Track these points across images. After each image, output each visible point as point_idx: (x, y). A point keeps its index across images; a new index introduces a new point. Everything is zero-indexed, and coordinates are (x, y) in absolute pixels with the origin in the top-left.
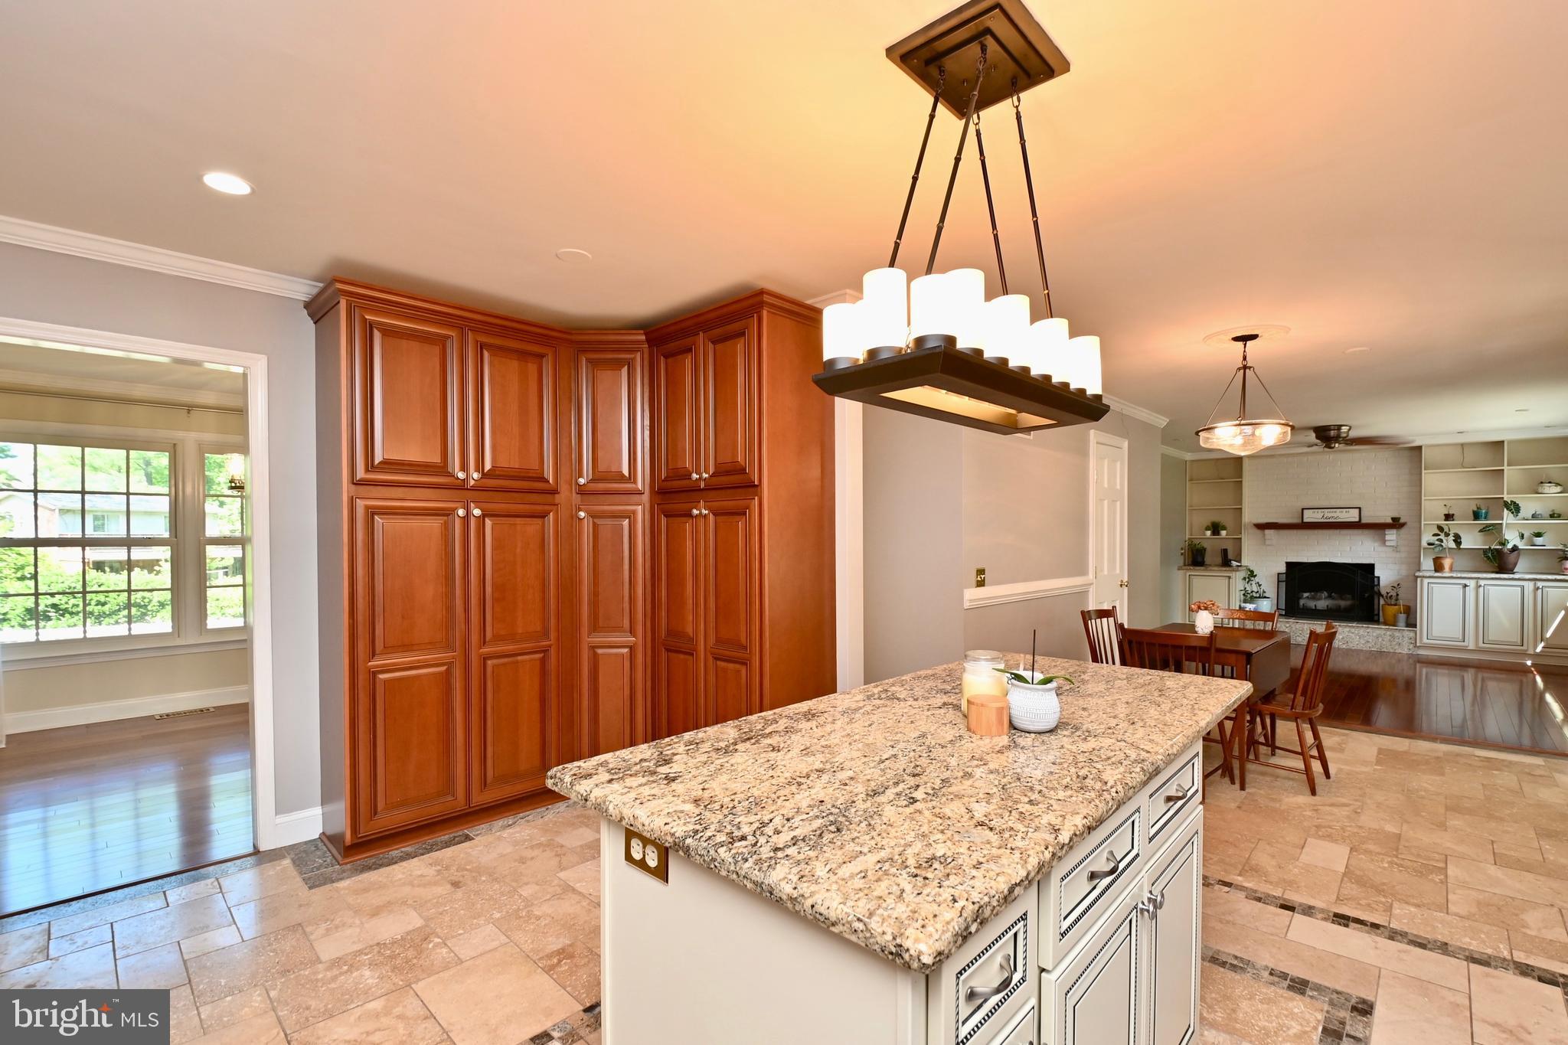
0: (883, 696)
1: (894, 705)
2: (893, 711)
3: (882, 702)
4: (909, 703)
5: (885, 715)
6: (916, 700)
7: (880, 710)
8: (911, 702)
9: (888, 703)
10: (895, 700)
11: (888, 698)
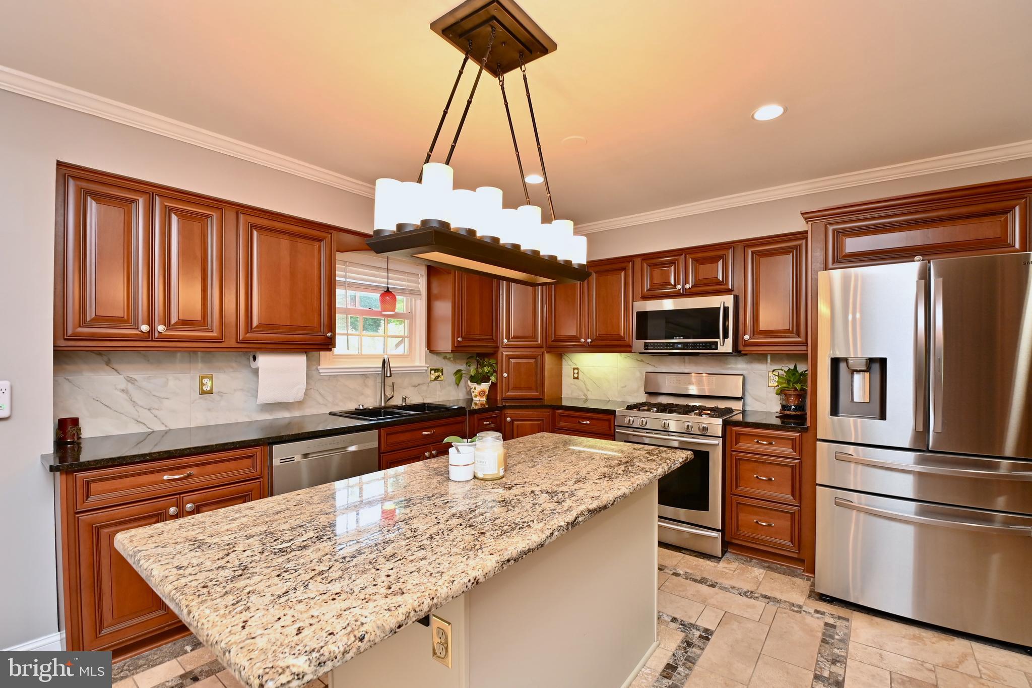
0: (560, 496)
1: (551, 486)
2: (551, 481)
3: (561, 489)
4: (539, 489)
5: (557, 478)
6: (533, 492)
7: (561, 481)
8: (537, 490)
9: (555, 488)
10: (550, 491)
11: (555, 493)
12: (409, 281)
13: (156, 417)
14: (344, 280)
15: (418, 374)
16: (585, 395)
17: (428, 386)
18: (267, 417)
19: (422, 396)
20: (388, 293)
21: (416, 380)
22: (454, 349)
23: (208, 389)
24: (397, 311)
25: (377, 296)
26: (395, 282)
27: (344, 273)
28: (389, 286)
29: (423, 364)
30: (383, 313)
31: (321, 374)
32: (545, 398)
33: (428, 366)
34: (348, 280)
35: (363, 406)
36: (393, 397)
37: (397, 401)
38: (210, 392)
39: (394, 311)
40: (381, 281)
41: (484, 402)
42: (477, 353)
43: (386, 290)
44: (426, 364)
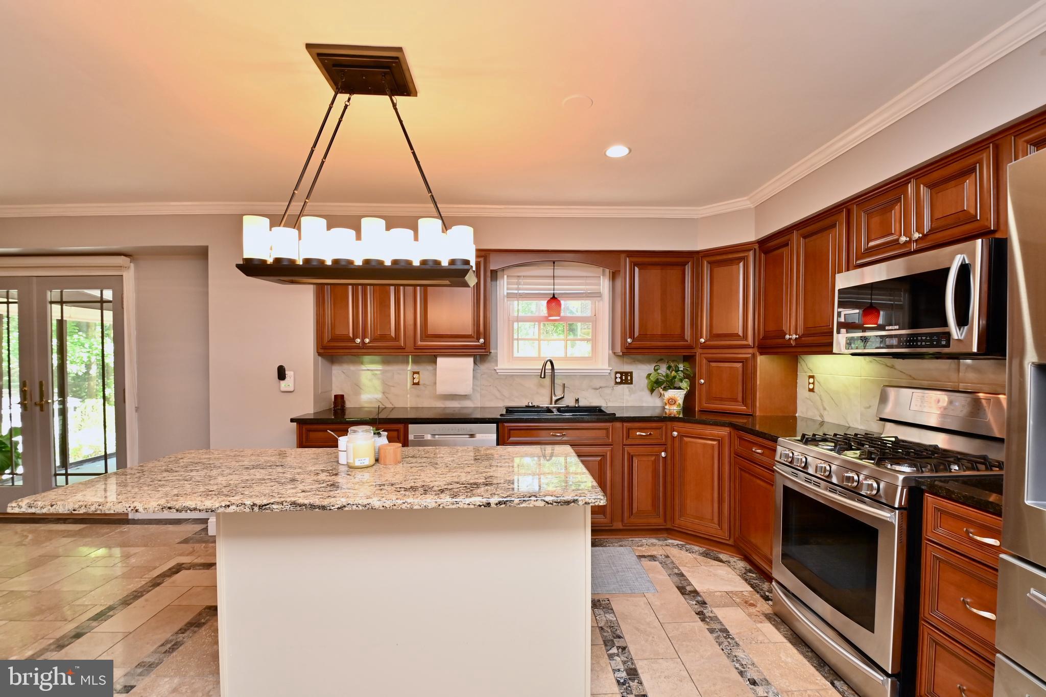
12: (587, 284)
13: (387, 398)
14: (516, 292)
15: (600, 377)
16: (821, 416)
17: (613, 389)
18: (440, 404)
19: (605, 400)
20: (554, 300)
21: (597, 383)
22: (625, 351)
23: (417, 382)
24: (562, 314)
25: (544, 303)
26: (560, 288)
27: (517, 286)
28: (555, 292)
29: (606, 366)
30: (549, 318)
31: (499, 374)
32: (758, 414)
33: (611, 369)
34: (520, 292)
35: (532, 403)
36: (563, 397)
37: (569, 402)
38: (418, 384)
39: (559, 315)
40: (547, 288)
41: (675, 411)
42: (684, 356)
43: (552, 296)
44: (609, 366)
